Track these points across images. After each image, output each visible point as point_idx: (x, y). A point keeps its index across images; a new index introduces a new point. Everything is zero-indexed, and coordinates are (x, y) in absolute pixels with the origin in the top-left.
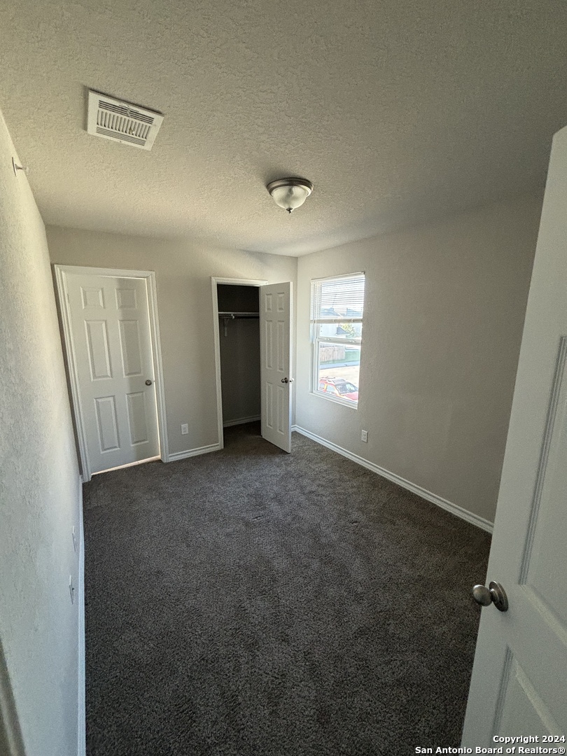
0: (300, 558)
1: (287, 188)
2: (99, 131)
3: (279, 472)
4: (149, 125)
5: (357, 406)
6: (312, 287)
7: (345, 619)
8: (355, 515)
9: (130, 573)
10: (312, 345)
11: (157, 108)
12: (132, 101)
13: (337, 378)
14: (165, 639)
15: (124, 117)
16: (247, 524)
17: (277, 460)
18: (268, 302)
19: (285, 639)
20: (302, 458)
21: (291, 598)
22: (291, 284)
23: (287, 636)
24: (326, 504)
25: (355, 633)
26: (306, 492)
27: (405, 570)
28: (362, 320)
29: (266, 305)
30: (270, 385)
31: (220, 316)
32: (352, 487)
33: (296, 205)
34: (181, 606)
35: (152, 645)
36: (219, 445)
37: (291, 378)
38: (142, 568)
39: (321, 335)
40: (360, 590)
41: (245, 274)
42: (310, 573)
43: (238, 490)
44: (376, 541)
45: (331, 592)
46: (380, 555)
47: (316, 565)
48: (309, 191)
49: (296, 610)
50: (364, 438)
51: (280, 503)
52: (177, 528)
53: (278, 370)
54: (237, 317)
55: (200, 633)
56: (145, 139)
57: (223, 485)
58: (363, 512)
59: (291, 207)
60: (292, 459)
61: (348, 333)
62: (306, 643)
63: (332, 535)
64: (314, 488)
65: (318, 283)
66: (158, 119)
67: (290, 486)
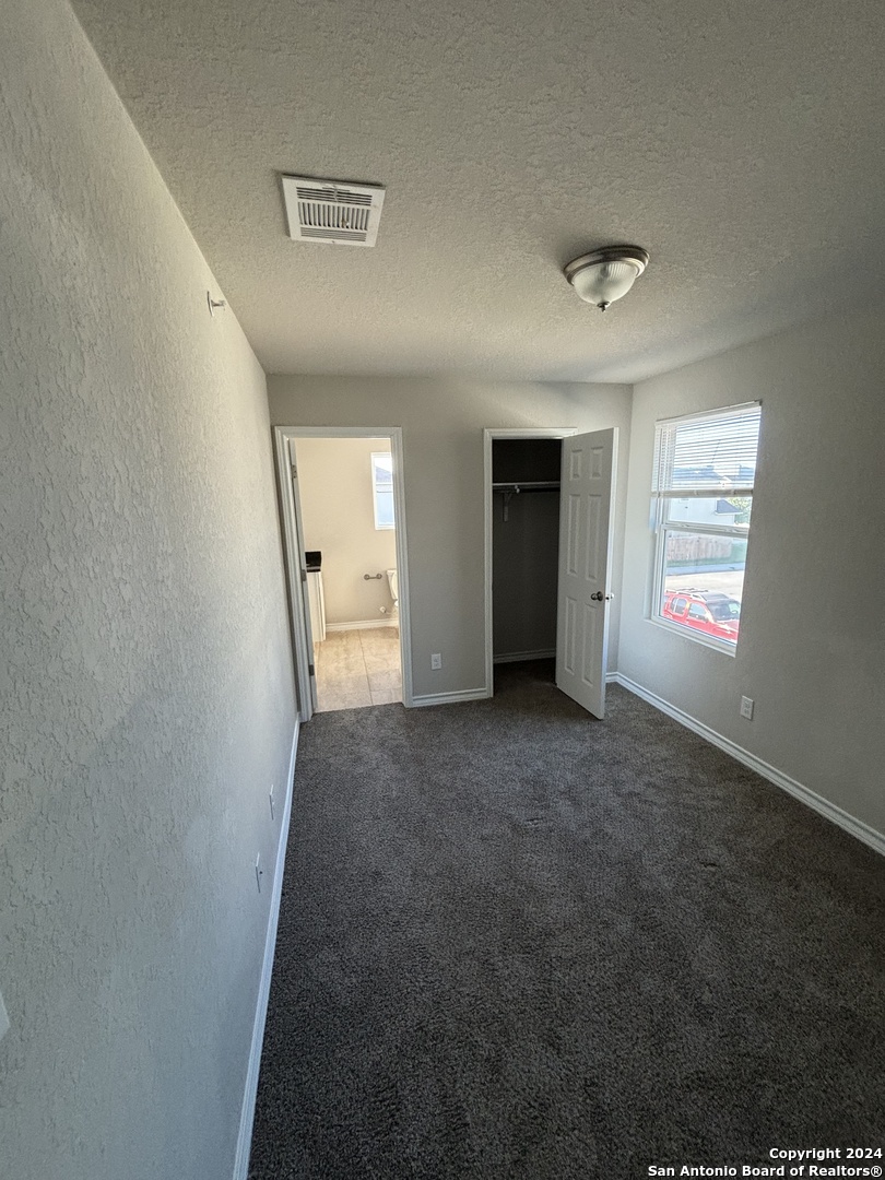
0: (596, 905)
1: (600, 266)
2: (305, 233)
3: (581, 749)
4: (366, 208)
5: (734, 650)
6: (658, 433)
7: (672, 1046)
8: (714, 852)
9: (341, 865)
10: (654, 537)
11: (374, 179)
12: (339, 177)
13: (711, 592)
14: (372, 977)
15: (331, 204)
16: (515, 827)
17: (578, 728)
18: (576, 463)
19: (553, 1042)
20: (624, 732)
21: (572, 973)
22: (616, 431)
23: (560, 1039)
24: (659, 819)
25: (687, 1078)
26: (624, 791)
27: (810, 986)
28: (751, 492)
29: (572, 468)
30: (572, 602)
31: (495, 491)
32: (713, 798)
33: (615, 295)
34: (400, 934)
35: (354, 981)
36: (486, 691)
37: (608, 593)
38: (357, 861)
39: (673, 517)
40: (707, 997)
41: (539, 420)
42: (613, 938)
43: (507, 768)
44: (751, 910)
45: (649, 984)
46: (758, 942)
47: (625, 926)
48: (641, 266)
49: (579, 997)
50: (745, 711)
51: (576, 802)
52: (411, 810)
53: (587, 579)
54: (523, 490)
55: (422, 984)
56: (364, 231)
57: (486, 757)
58: (730, 850)
59: (606, 299)
60: (604, 730)
61: (739, 510)
62: (590, 1063)
63: (663, 878)
64: (640, 787)
65: (669, 427)
66: (378, 196)
67: (594, 778)
